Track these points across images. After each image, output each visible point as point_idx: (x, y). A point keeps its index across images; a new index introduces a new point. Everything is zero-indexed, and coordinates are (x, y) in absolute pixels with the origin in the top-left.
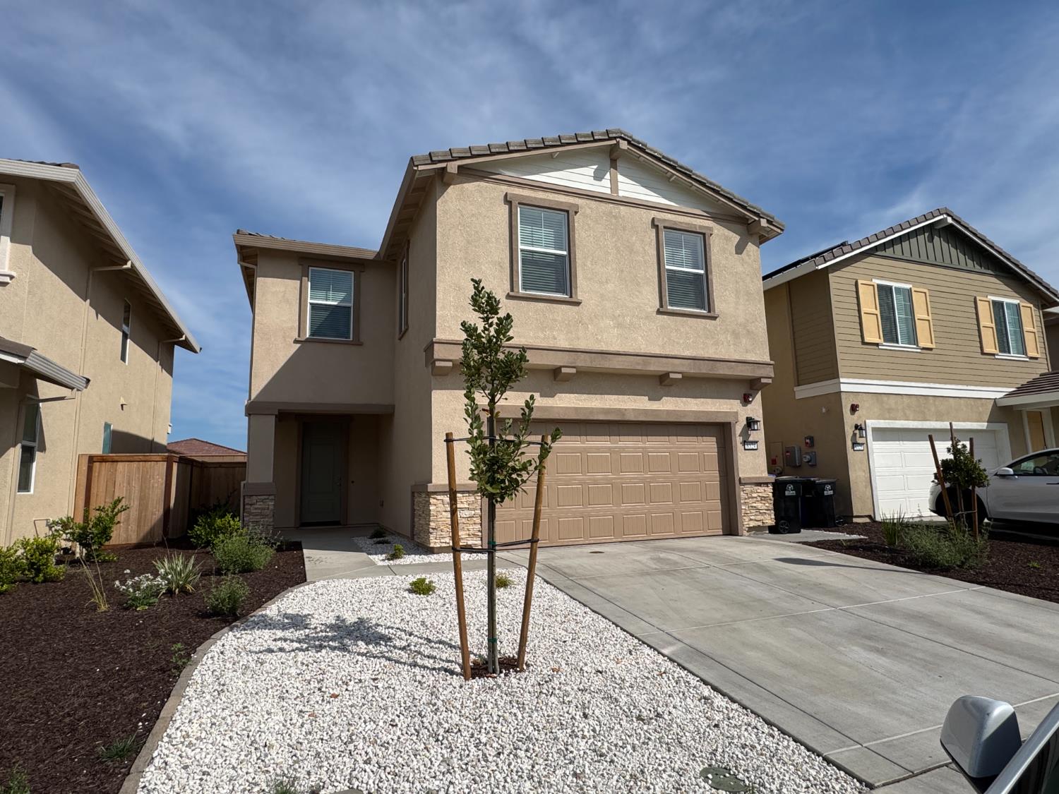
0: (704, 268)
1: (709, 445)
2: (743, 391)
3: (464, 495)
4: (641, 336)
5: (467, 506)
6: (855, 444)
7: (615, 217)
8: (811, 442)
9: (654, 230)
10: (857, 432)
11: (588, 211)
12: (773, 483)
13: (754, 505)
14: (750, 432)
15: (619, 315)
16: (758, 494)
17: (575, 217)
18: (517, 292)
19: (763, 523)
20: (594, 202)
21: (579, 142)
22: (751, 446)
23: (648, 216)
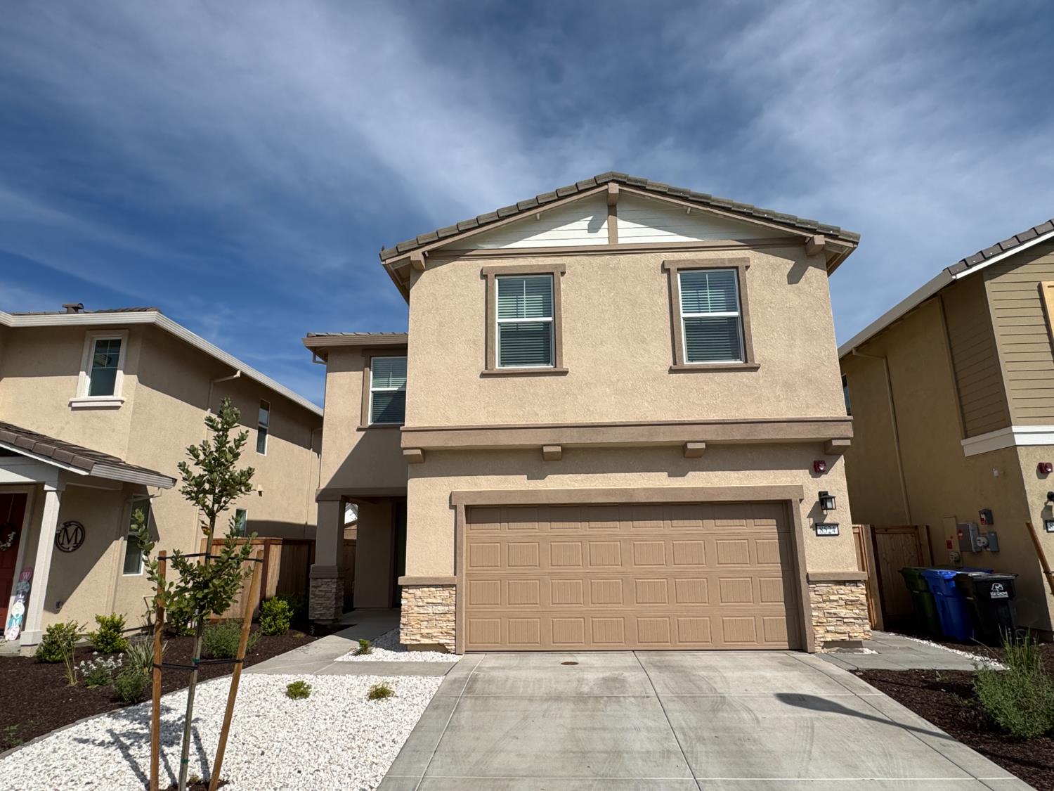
0: (739, 309)
2: (813, 456)
3: (438, 589)
4: (647, 401)
5: (441, 601)
6: (1049, 521)
7: (614, 269)
8: (989, 516)
9: (666, 275)
10: (1050, 504)
11: (578, 269)
12: (865, 581)
13: (833, 611)
14: (825, 512)
15: (618, 380)
16: (841, 596)
17: (562, 278)
18: (492, 369)
19: (849, 636)
20: (587, 257)
21: (560, 199)
22: (828, 530)
23: (658, 259)
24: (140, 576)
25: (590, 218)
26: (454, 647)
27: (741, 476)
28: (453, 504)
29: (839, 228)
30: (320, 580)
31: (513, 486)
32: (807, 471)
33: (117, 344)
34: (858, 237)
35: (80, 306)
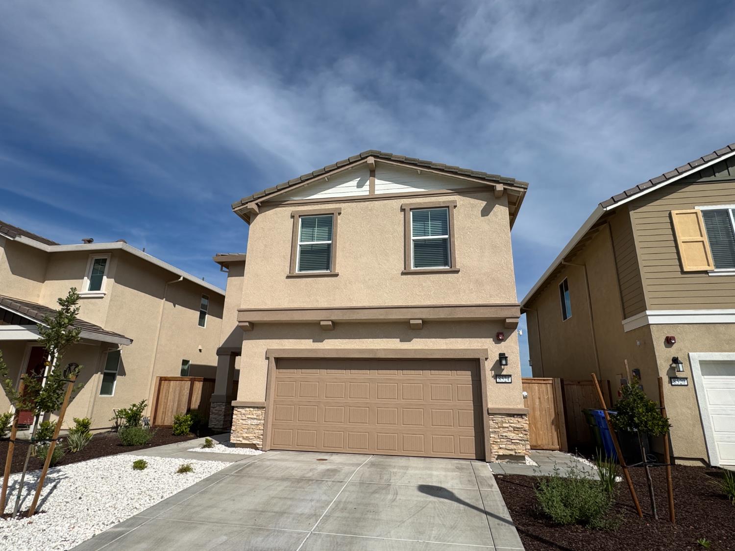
0: (449, 234)
1: (466, 376)
2: (497, 330)
5: (255, 417)
6: (672, 378)
7: (371, 210)
8: (638, 374)
9: (403, 213)
10: (674, 365)
11: (350, 211)
12: (528, 414)
13: (504, 434)
14: (503, 367)
15: (369, 280)
16: (510, 424)
17: (339, 217)
18: (293, 273)
19: (515, 452)
20: (355, 203)
21: (339, 168)
22: (504, 379)
23: (397, 204)
24: (112, 397)
25: (359, 179)
26: (261, 446)
27: (447, 342)
28: (267, 356)
29: (514, 179)
30: (216, 403)
31: (303, 346)
32: (492, 339)
33: (104, 261)
34: (527, 185)
35: (91, 240)
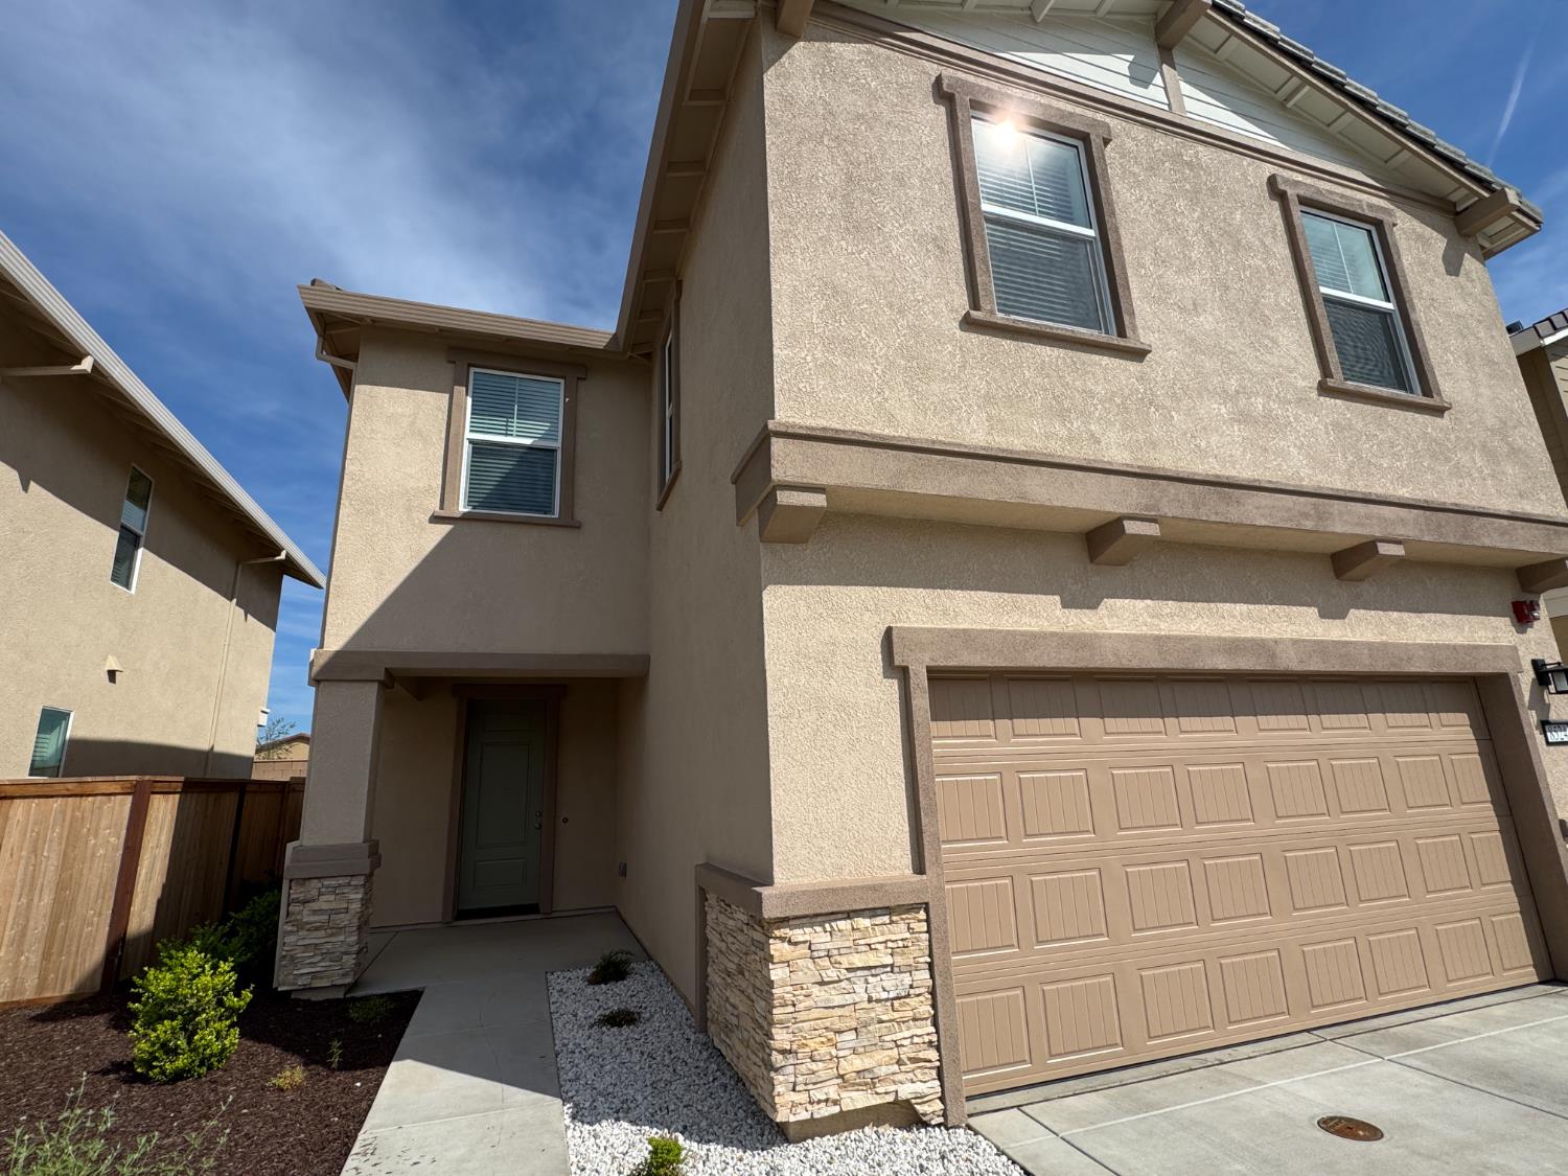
0: (1392, 298)
3: (879, 920)
4: (1295, 445)
5: (888, 960)
9: (1277, 201)
11: (1130, 144)
14: (1547, 699)
15: (1238, 392)
17: (1106, 151)
18: (988, 315)
22: (1559, 734)
23: (1256, 168)
25: (1130, 57)
26: (938, 1106)
28: (898, 661)
32: (1508, 619)
